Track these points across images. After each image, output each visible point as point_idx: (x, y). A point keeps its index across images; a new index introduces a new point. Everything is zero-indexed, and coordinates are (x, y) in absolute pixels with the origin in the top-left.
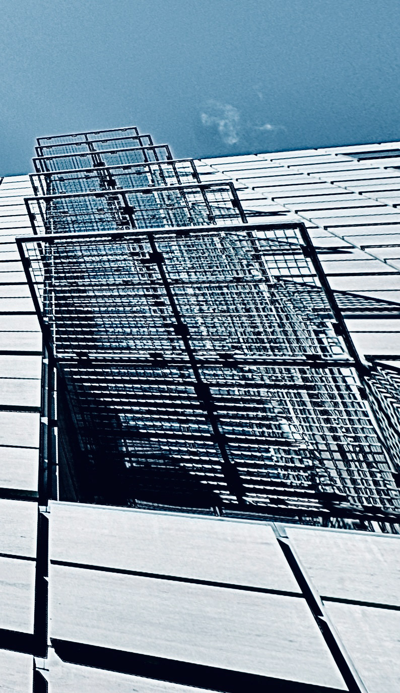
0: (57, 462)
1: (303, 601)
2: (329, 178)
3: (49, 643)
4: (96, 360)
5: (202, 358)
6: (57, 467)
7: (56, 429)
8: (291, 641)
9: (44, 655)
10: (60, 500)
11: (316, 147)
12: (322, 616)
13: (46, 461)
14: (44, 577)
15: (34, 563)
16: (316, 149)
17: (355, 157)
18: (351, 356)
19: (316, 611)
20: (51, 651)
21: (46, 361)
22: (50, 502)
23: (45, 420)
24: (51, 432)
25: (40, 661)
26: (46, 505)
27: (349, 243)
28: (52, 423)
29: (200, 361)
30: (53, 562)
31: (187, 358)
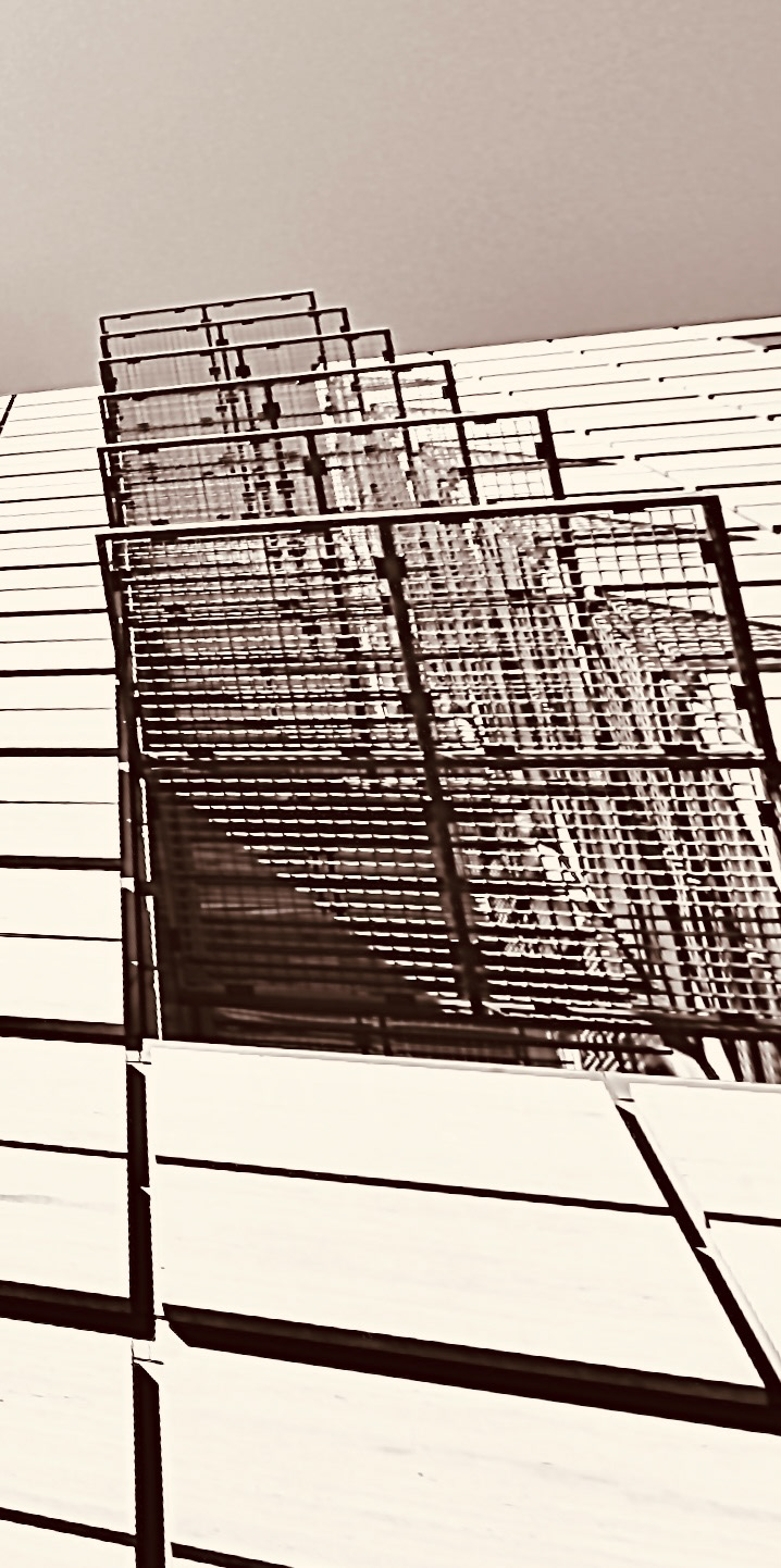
0: (155, 964)
1: (671, 1221)
2: (704, 387)
3: (159, 1311)
4: (230, 761)
5: (449, 754)
6: (156, 972)
7: (150, 900)
8: (646, 1298)
9: (148, 1334)
10: (165, 1038)
11: (675, 323)
12: (704, 1246)
13: (136, 963)
14: (143, 1188)
15: (124, 1162)
16: (676, 328)
17: (757, 344)
18: (759, 746)
19: (694, 1240)
20: (162, 1327)
21: (125, 767)
22: (146, 1042)
23: (129, 883)
24: (141, 906)
25: (142, 1347)
26: (140, 1049)
27: (747, 519)
28: (142, 889)
29: (447, 762)
30: (161, 1160)
31: (419, 755)
